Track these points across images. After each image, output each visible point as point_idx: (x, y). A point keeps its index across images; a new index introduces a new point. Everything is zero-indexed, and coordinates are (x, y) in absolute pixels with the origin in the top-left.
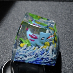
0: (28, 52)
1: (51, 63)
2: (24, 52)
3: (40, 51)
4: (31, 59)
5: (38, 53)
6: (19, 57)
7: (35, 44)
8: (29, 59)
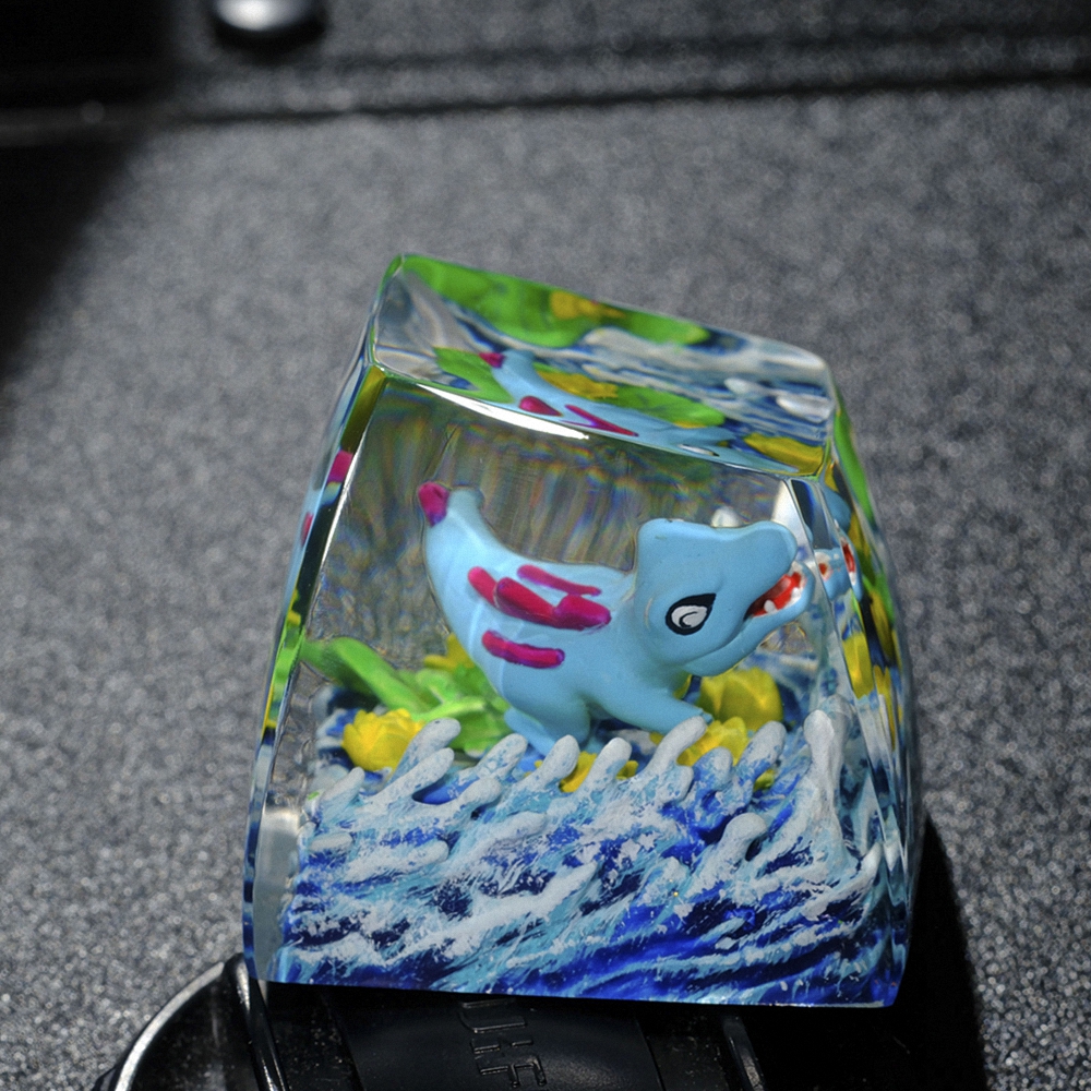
0: (481, 839)
1: (845, 968)
2: (416, 838)
3: (667, 808)
4: (535, 928)
5: (636, 834)
6: (348, 926)
7: (573, 708)
8: (505, 940)
